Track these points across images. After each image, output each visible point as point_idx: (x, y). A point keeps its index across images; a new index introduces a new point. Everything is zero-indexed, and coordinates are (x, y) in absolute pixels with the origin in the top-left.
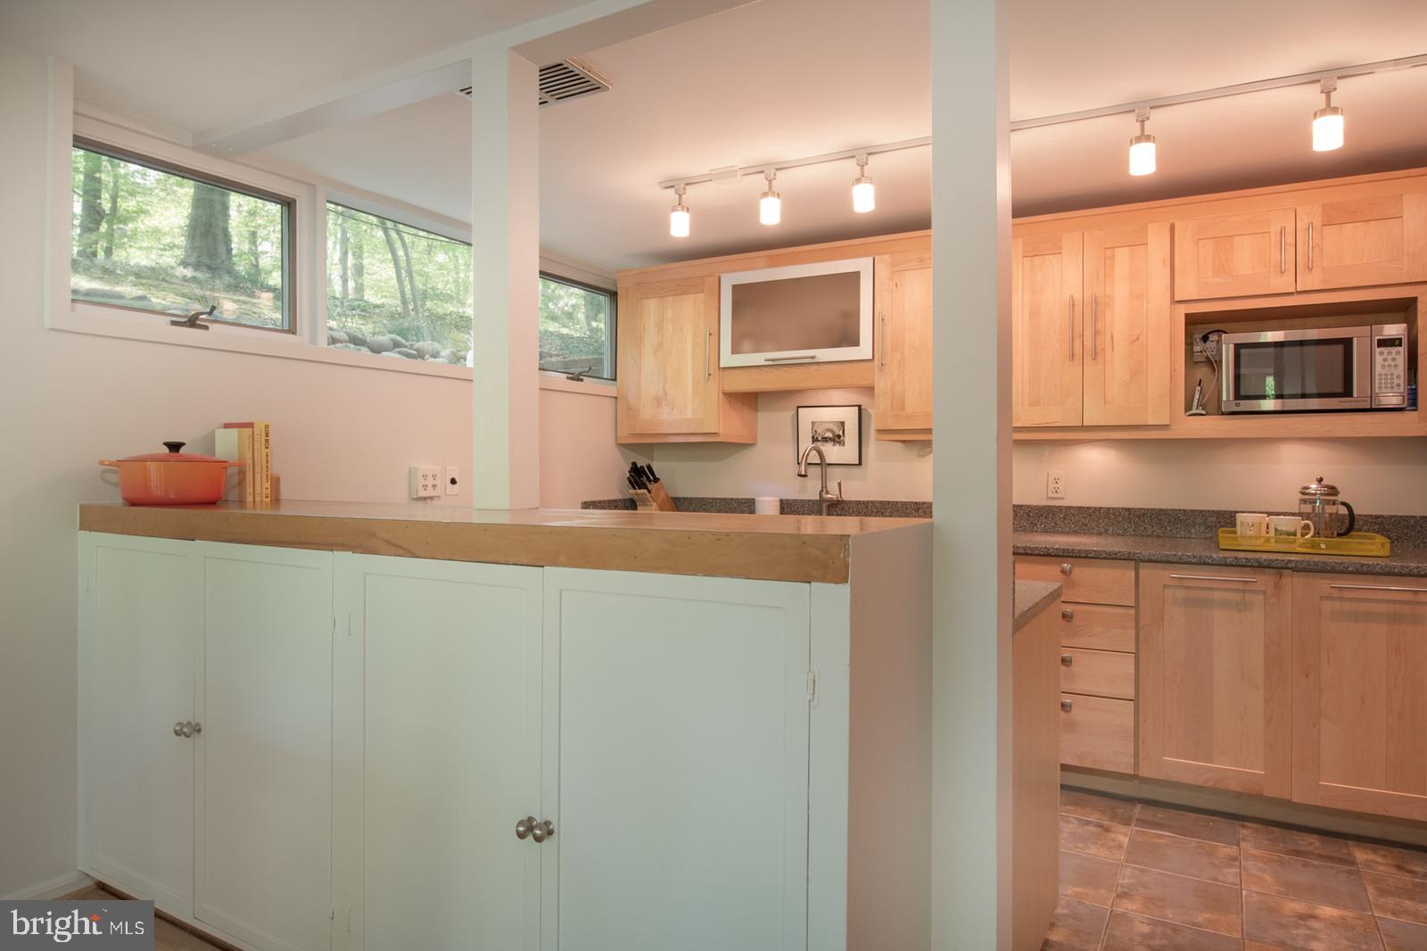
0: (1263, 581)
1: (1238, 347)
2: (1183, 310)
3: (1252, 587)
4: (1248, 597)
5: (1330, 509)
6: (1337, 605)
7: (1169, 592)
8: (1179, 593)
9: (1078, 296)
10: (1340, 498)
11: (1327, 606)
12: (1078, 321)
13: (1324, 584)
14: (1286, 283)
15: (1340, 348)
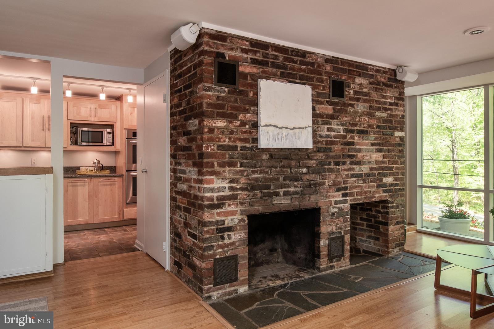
0: (87, 180)
1: (82, 131)
2: (70, 122)
3: (86, 181)
4: (85, 183)
5: (99, 165)
6: (101, 183)
7: (69, 184)
8: (71, 184)
9: (45, 115)
10: (100, 163)
11: (100, 184)
12: (45, 121)
13: (99, 179)
14: (91, 119)
15: (101, 133)
